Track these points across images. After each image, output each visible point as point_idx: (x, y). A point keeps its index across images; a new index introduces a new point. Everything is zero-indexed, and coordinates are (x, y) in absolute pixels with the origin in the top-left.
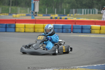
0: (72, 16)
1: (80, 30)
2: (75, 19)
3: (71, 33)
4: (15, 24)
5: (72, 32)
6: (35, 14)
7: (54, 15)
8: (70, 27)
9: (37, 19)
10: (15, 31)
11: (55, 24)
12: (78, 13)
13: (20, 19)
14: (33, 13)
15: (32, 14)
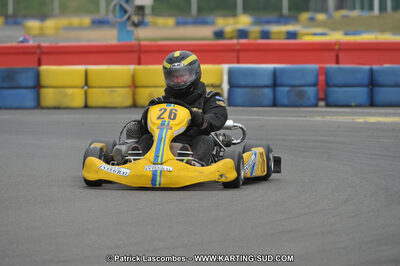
0: (323, 24)
1: (362, 93)
2: (337, 36)
3: (316, 106)
4: (36, 66)
5: (322, 103)
6: (136, 19)
7: (231, 20)
8: (311, 79)
9: (145, 40)
10: (38, 105)
11: (238, 62)
12: (353, 8)
13: (62, 44)
14: (126, 12)
15: (121, 17)
